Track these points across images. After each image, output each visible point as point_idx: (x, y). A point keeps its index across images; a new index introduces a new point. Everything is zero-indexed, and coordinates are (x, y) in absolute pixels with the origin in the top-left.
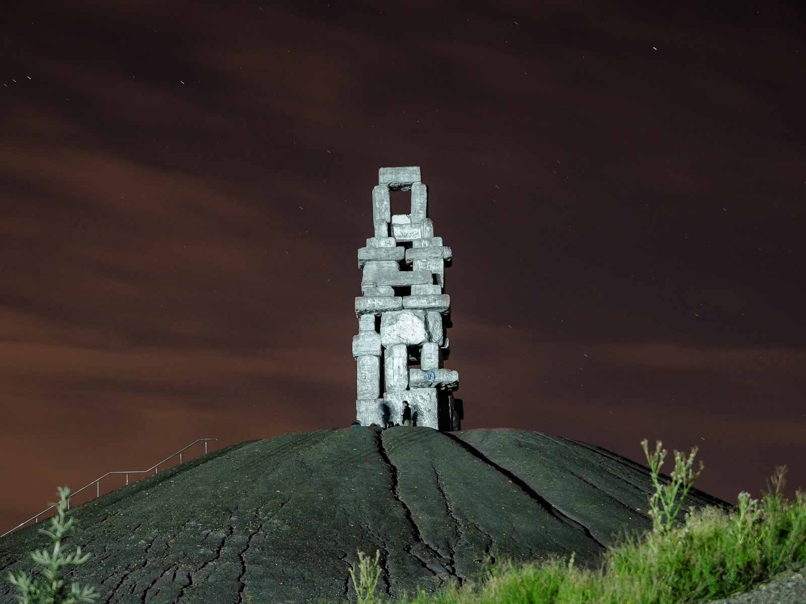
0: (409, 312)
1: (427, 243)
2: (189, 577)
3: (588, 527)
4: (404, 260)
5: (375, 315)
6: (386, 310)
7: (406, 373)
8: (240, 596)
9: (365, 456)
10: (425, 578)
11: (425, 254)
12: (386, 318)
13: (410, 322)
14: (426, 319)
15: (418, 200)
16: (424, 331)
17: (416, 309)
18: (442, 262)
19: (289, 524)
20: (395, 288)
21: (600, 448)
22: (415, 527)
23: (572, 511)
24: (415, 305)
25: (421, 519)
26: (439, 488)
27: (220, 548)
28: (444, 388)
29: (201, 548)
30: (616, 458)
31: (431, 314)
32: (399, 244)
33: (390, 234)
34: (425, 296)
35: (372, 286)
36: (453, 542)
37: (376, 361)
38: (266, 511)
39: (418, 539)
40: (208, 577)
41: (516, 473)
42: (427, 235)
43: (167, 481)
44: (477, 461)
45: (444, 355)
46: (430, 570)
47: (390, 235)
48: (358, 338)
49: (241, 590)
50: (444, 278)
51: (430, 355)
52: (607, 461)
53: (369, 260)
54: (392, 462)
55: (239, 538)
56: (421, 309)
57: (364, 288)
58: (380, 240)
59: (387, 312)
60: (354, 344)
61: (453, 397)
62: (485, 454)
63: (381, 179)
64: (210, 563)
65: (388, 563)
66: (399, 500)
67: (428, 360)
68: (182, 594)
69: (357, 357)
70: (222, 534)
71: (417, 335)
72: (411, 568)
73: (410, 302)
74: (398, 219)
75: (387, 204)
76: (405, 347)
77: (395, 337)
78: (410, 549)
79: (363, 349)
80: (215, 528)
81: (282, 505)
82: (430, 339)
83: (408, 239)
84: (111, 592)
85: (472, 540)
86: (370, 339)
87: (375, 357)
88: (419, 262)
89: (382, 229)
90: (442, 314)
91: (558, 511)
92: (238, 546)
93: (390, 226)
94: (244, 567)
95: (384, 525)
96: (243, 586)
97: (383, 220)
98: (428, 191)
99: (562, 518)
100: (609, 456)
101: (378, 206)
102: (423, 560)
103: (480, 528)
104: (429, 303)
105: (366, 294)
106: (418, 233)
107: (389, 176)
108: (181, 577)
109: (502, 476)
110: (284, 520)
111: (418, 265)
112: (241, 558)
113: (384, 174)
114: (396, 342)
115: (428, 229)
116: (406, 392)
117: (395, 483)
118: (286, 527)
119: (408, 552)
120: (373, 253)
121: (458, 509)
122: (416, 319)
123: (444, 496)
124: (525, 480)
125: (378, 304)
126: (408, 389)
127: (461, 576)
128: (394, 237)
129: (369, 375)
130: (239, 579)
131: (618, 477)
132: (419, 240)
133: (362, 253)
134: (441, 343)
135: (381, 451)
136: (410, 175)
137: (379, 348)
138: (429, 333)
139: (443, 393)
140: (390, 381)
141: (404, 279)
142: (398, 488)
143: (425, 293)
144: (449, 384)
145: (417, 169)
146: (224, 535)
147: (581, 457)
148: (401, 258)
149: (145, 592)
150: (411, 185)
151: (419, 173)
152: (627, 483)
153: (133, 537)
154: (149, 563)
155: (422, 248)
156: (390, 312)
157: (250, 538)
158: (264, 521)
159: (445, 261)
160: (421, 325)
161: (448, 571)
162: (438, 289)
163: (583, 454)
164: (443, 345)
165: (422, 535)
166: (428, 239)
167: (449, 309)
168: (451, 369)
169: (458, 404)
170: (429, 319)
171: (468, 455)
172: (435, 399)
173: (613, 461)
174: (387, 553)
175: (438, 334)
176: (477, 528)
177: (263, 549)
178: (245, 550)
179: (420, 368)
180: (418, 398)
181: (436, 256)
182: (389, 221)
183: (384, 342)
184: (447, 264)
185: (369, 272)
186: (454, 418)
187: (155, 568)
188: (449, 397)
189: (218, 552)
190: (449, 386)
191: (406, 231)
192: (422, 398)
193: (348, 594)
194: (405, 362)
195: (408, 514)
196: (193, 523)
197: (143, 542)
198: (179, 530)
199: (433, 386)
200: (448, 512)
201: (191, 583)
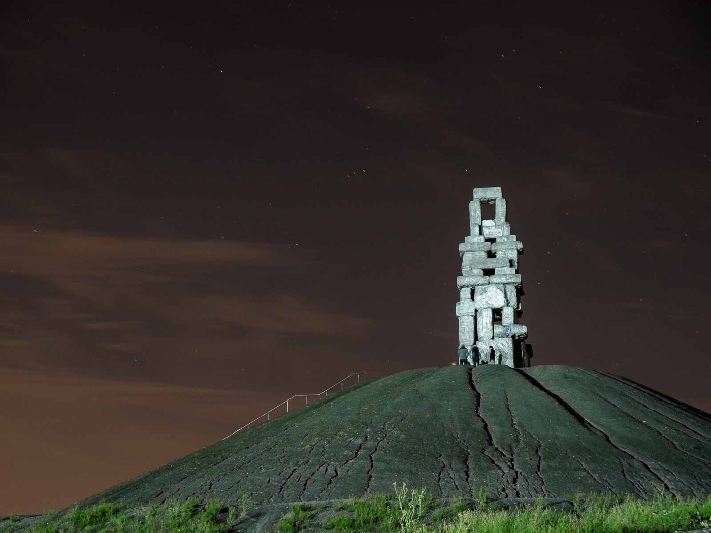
0: (494, 286)
1: (506, 239)
2: (336, 471)
3: (608, 434)
4: (490, 251)
5: (471, 289)
6: (478, 285)
7: (491, 327)
8: (368, 484)
9: (460, 386)
10: (493, 471)
11: (504, 247)
12: (478, 290)
13: (494, 293)
14: (505, 290)
15: (500, 210)
16: (504, 299)
17: (498, 284)
18: (516, 252)
19: (405, 434)
20: (484, 270)
21: (623, 378)
22: (489, 435)
23: (598, 424)
24: (497, 281)
25: (494, 429)
26: (508, 408)
27: (358, 451)
28: (517, 338)
29: (345, 451)
30: (633, 385)
31: (508, 287)
32: (487, 240)
34: (504, 275)
35: (468, 269)
36: (514, 445)
37: (472, 319)
38: (391, 424)
39: (491, 444)
40: (348, 471)
41: (562, 397)
42: (506, 233)
43: (329, 403)
44: (535, 389)
45: (518, 316)
46: (497, 465)
47: (481, 234)
48: (459, 304)
49: (369, 480)
50: (518, 263)
51: (508, 315)
52: (626, 387)
53: (467, 251)
54: (478, 390)
55: (371, 444)
56: (501, 284)
57: (463, 270)
58: (474, 237)
59: (479, 287)
60: (457, 307)
61: (525, 343)
62: (542, 383)
63: (475, 196)
64: (350, 461)
65: (469, 461)
66: (480, 417)
67: (507, 319)
68: (330, 482)
69: (459, 317)
70: (360, 441)
71: (499, 302)
72: (484, 464)
73: (494, 279)
74: (487, 223)
75: (479, 212)
76: (490, 310)
77: (484, 303)
78: (485, 451)
79: (463, 311)
80: (356, 436)
81: (401, 421)
82: (508, 304)
83: (493, 236)
84: (284, 481)
85: (527, 444)
86: (468, 305)
87: (471, 317)
88: (500, 252)
89: (475, 230)
90: (516, 287)
91: (589, 423)
92: (369, 449)
93: (481, 228)
94: (373, 464)
95: (468, 434)
96: (371, 477)
97: (476, 224)
98: (506, 203)
99: (591, 428)
100: (628, 383)
101: (473, 214)
102: (493, 459)
103: (534, 436)
104: (507, 280)
105: (464, 275)
106: (500, 232)
107: (480, 194)
108: (331, 471)
109: (551, 399)
110: (402, 431)
111: (500, 254)
112: (371, 458)
113: (477, 193)
114: (486, 306)
115: (507, 229)
116: (491, 340)
117: (479, 404)
118: (403, 436)
119: (483, 453)
120: (469, 247)
121: (519, 423)
122: (498, 291)
123: (511, 413)
124: (567, 401)
125: (473, 281)
126: (493, 338)
127: (517, 470)
128: (484, 235)
129: (467, 329)
130: (368, 473)
131: (633, 399)
132: (500, 237)
133: (462, 247)
134: (516, 307)
135: (471, 382)
136: (494, 193)
137: (474, 311)
138: (507, 300)
139: (517, 341)
140: (481, 333)
141: (490, 263)
142: (480, 408)
143: (504, 273)
144: (521, 335)
145: (499, 189)
146: (361, 442)
147: (608, 385)
148: (489, 249)
149: (307, 481)
150: (495, 200)
151: (501, 191)
152: (639, 403)
153: (302, 443)
154: (310, 461)
155: (502, 243)
156: (481, 287)
157: (378, 444)
158: (389, 432)
159: (518, 251)
160: (502, 295)
161: (509, 466)
162: (513, 270)
163: (610, 383)
164: (518, 308)
165: (494, 441)
166: (507, 236)
167: (521, 283)
168: (522, 324)
169: (529, 348)
170: (507, 291)
171: (529, 384)
172: (511, 345)
173: (630, 387)
174: (469, 454)
175: (513, 300)
176: (531, 436)
177: (386, 451)
178: (374, 452)
179: (501, 324)
180: (500, 344)
181: (512, 247)
182: (480, 224)
183: (477, 307)
184: (520, 253)
185: (467, 259)
186: (525, 358)
187: (314, 464)
188: (522, 343)
189: (356, 453)
190: (521, 336)
191: (492, 231)
192: (502, 344)
193: (440, 483)
194: (491, 320)
195: (486, 425)
196: (341, 433)
197: (308, 446)
198: (333, 438)
199: (509, 336)
200: (513, 425)
201: (337, 475)
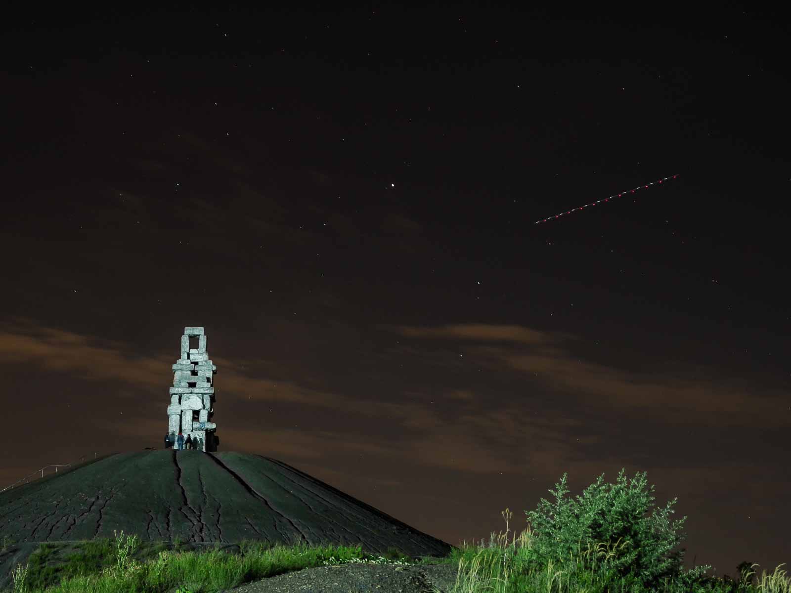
0: (195, 395)
1: (205, 363)
2: (74, 520)
3: (267, 500)
5: (179, 396)
6: (184, 394)
7: (192, 423)
8: (97, 530)
9: (167, 463)
10: (186, 523)
11: (204, 368)
12: (184, 397)
13: (195, 399)
14: (203, 398)
15: (202, 343)
16: (202, 404)
20: (189, 383)
21: (279, 462)
22: (185, 498)
23: (261, 493)
24: (198, 392)
25: (189, 495)
26: (200, 480)
27: (91, 507)
28: (209, 431)
29: (82, 506)
31: (205, 396)
33: (189, 358)
34: (203, 388)
35: (178, 382)
36: (202, 506)
37: (178, 417)
38: (117, 489)
39: (186, 503)
40: (83, 521)
41: (237, 473)
42: (205, 359)
44: (219, 467)
45: (210, 416)
46: (189, 519)
48: (170, 406)
49: (98, 527)
50: (212, 380)
51: (204, 415)
53: (178, 370)
54: (179, 466)
55: (101, 502)
56: (200, 393)
57: (174, 383)
58: (183, 360)
60: (168, 409)
61: (214, 434)
62: (224, 463)
63: (185, 333)
64: (85, 514)
65: (170, 516)
66: (180, 485)
67: (202, 418)
68: (70, 528)
69: (169, 415)
70: (93, 500)
71: (198, 405)
72: (180, 518)
73: (195, 390)
74: (193, 351)
75: (188, 344)
76: (192, 411)
77: (188, 406)
78: (182, 509)
79: (172, 411)
80: (91, 496)
81: (124, 486)
82: (204, 408)
83: (196, 360)
84: (36, 526)
85: (211, 505)
86: (176, 407)
87: (178, 415)
88: (201, 372)
89: (185, 356)
90: (210, 397)
91: (254, 492)
92: (99, 505)
93: (189, 354)
94: (101, 516)
95: (171, 497)
96: (99, 525)
97: (185, 351)
98: (207, 339)
99: (255, 495)
101: (183, 345)
102: (187, 514)
103: (216, 500)
104: (205, 391)
105: (175, 386)
106: (201, 358)
107: (189, 331)
108: (71, 520)
109: (230, 474)
110: (124, 493)
111: (200, 373)
112: (100, 512)
113: (187, 330)
114: (188, 409)
115: (206, 356)
117: (180, 476)
118: (124, 497)
119: (180, 510)
120: (179, 367)
121: (207, 490)
122: (198, 398)
123: (201, 483)
124: (241, 476)
125: (180, 390)
126: (192, 431)
127: (203, 523)
129: (174, 424)
130: (98, 522)
131: (285, 476)
132: (202, 361)
133: (174, 367)
134: (209, 410)
136: (199, 331)
137: (180, 411)
138: (204, 405)
139: (209, 433)
140: (184, 427)
141: (193, 379)
142: (180, 479)
143: (203, 386)
144: (212, 429)
145: (202, 328)
148: (193, 369)
149: (53, 527)
150: (199, 336)
151: (203, 330)
152: (289, 479)
153: (51, 500)
154: (56, 513)
155: (203, 365)
156: (186, 395)
157: (106, 502)
158: (115, 494)
159: (213, 371)
160: (200, 401)
161: (198, 520)
162: (209, 384)
164: (211, 410)
165: (188, 502)
166: (206, 361)
167: (214, 394)
168: (213, 422)
169: (216, 438)
171: (215, 464)
174: (170, 511)
175: (208, 406)
176: (214, 499)
177: (111, 507)
178: (103, 508)
179: (199, 421)
181: (209, 369)
182: (188, 352)
183: (182, 409)
184: (214, 373)
185: (177, 375)
186: (213, 445)
187: (59, 515)
188: (212, 435)
189: (90, 508)
191: (196, 357)
193: (148, 531)
194: (192, 418)
195: (184, 491)
196: (80, 494)
197: (56, 502)
198: (74, 497)
199: (204, 430)
200: (202, 491)
201: (75, 523)
